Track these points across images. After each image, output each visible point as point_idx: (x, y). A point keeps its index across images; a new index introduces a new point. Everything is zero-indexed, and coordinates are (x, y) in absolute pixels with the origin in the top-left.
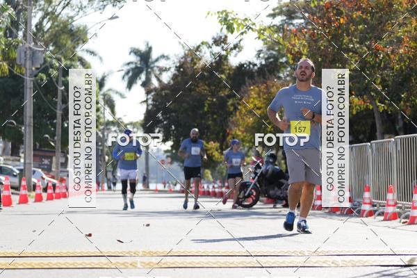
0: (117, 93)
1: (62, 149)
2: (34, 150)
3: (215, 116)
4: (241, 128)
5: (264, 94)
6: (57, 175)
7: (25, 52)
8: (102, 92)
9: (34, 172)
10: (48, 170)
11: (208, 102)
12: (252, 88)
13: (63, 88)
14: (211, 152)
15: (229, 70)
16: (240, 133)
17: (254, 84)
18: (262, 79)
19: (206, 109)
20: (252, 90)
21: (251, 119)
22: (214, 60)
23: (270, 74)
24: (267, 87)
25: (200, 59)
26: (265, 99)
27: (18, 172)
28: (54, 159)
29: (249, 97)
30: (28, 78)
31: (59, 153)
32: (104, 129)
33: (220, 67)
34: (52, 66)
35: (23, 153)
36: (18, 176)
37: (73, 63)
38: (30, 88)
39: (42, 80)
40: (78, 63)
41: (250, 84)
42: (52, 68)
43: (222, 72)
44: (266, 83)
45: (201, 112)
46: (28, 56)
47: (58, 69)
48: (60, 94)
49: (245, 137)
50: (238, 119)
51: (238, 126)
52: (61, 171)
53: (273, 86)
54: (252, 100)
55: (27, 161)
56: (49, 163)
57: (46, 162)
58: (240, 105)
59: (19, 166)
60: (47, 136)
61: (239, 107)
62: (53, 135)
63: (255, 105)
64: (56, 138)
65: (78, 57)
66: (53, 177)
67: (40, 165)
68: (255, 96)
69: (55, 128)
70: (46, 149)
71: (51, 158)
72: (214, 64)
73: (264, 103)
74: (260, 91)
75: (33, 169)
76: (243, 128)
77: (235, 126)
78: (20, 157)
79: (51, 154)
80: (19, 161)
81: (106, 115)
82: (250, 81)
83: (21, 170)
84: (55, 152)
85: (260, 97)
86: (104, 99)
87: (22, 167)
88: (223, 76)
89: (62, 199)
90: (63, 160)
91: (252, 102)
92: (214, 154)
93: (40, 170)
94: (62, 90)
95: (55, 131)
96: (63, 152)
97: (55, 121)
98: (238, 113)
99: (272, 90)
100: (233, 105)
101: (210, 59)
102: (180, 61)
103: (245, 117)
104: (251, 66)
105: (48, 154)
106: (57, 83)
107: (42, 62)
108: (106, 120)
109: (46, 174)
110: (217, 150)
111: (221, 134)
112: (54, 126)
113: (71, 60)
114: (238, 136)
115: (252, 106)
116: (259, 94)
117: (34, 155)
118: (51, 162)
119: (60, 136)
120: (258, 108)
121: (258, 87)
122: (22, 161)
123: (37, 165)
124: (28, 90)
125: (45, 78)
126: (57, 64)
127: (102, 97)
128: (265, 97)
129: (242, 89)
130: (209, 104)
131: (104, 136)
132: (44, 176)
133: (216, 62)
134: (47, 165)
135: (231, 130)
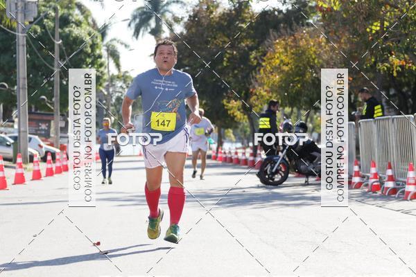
0: (122, 44)
1: (61, 111)
2: (29, 113)
3: (236, 72)
4: (266, 88)
5: (292, 48)
6: (57, 142)
7: (16, 4)
8: (105, 42)
9: (30, 139)
10: (46, 136)
11: (228, 56)
12: (277, 41)
13: (61, 41)
14: (232, 112)
15: (251, 18)
16: (265, 93)
17: (280, 37)
18: (289, 30)
19: (225, 64)
20: (277, 43)
21: (277, 77)
22: (233, 8)
23: (298, 23)
24: (295, 40)
25: (217, 6)
26: (293, 54)
27: (12, 141)
28: (52, 123)
29: (275, 52)
30: (20, 34)
31: (58, 117)
32: (108, 85)
33: (240, 16)
34: (46, 16)
35: (16, 117)
36: (12, 146)
37: (71, 12)
38: (23, 46)
39: (35, 32)
40: (77, 11)
41: (275, 37)
42: (47, 18)
43: (243, 21)
44: (293, 35)
45: (220, 67)
46: (20, 8)
47: (54, 19)
48: (57, 49)
49: (271, 97)
50: (262, 78)
51: (261, 85)
52: (61, 137)
53: (301, 39)
54: (278, 55)
55: (22, 129)
56: (46, 128)
57: (43, 126)
58: (264, 61)
59: (13, 133)
60: (44, 97)
61: (264, 64)
62: (50, 96)
63: (282, 61)
64: (53, 99)
65: (76, 4)
66: (52, 145)
67: (36, 131)
68: (281, 50)
69: (53, 87)
70: (42, 112)
71: (49, 122)
72: (233, 12)
73: (291, 59)
74: (287, 44)
75: (29, 136)
76: (268, 86)
77: (259, 86)
78: (13, 122)
79: (49, 118)
80: (12, 126)
81: (110, 69)
82: (275, 33)
83: (15, 138)
84: (53, 115)
85: (286, 51)
86: (108, 50)
87: (16, 134)
88: (244, 26)
89: (63, 173)
90: (62, 124)
91: (278, 58)
92: (235, 114)
93: (37, 137)
94: (59, 45)
95: (52, 90)
96: (62, 115)
97: (52, 79)
98: (262, 71)
99: (301, 44)
100: (255, 58)
101: (229, 6)
102: (194, 10)
103: (270, 75)
104: (276, 13)
105: (45, 118)
106: (53, 36)
107: (36, 15)
108: (111, 74)
109: (43, 141)
110: (239, 110)
111: (244, 92)
112: (51, 84)
113: (69, 8)
114: (262, 96)
115: (278, 61)
116: (285, 49)
117: (29, 120)
118: (49, 127)
119: (59, 98)
120: (284, 64)
121: (284, 40)
122: (16, 126)
123: (34, 131)
124: (21, 48)
125: (39, 30)
126: (53, 14)
127: (105, 48)
128: (292, 51)
129: (266, 42)
130: (229, 59)
131: (109, 93)
132: (42, 144)
133: (235, 9)
134: (45, 130)
135: (254, 88)
